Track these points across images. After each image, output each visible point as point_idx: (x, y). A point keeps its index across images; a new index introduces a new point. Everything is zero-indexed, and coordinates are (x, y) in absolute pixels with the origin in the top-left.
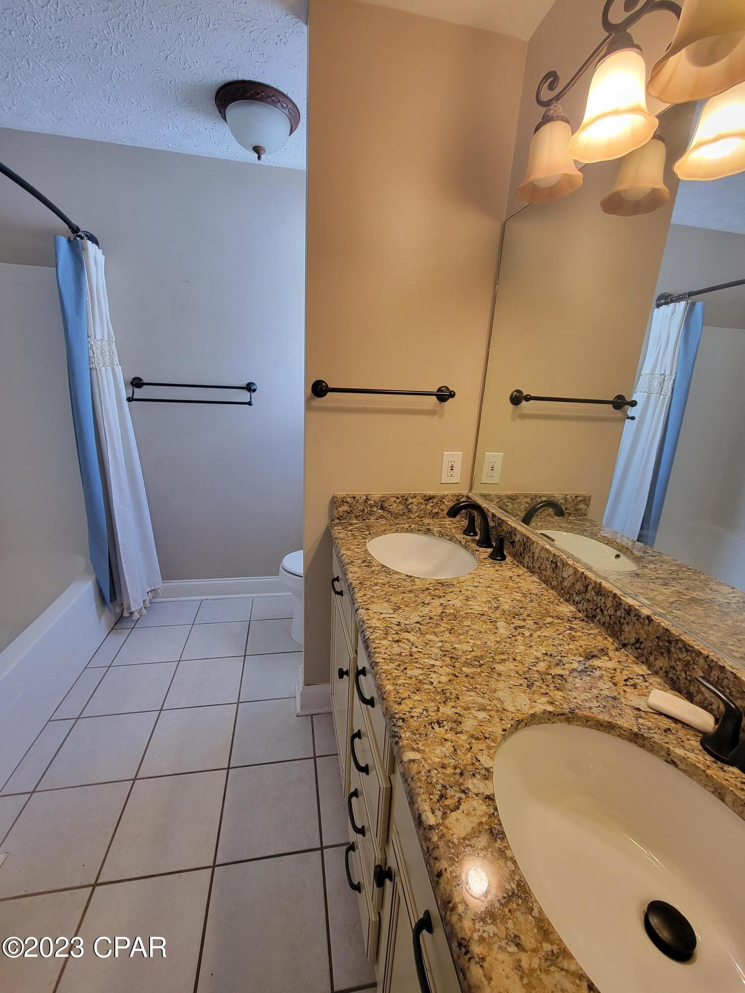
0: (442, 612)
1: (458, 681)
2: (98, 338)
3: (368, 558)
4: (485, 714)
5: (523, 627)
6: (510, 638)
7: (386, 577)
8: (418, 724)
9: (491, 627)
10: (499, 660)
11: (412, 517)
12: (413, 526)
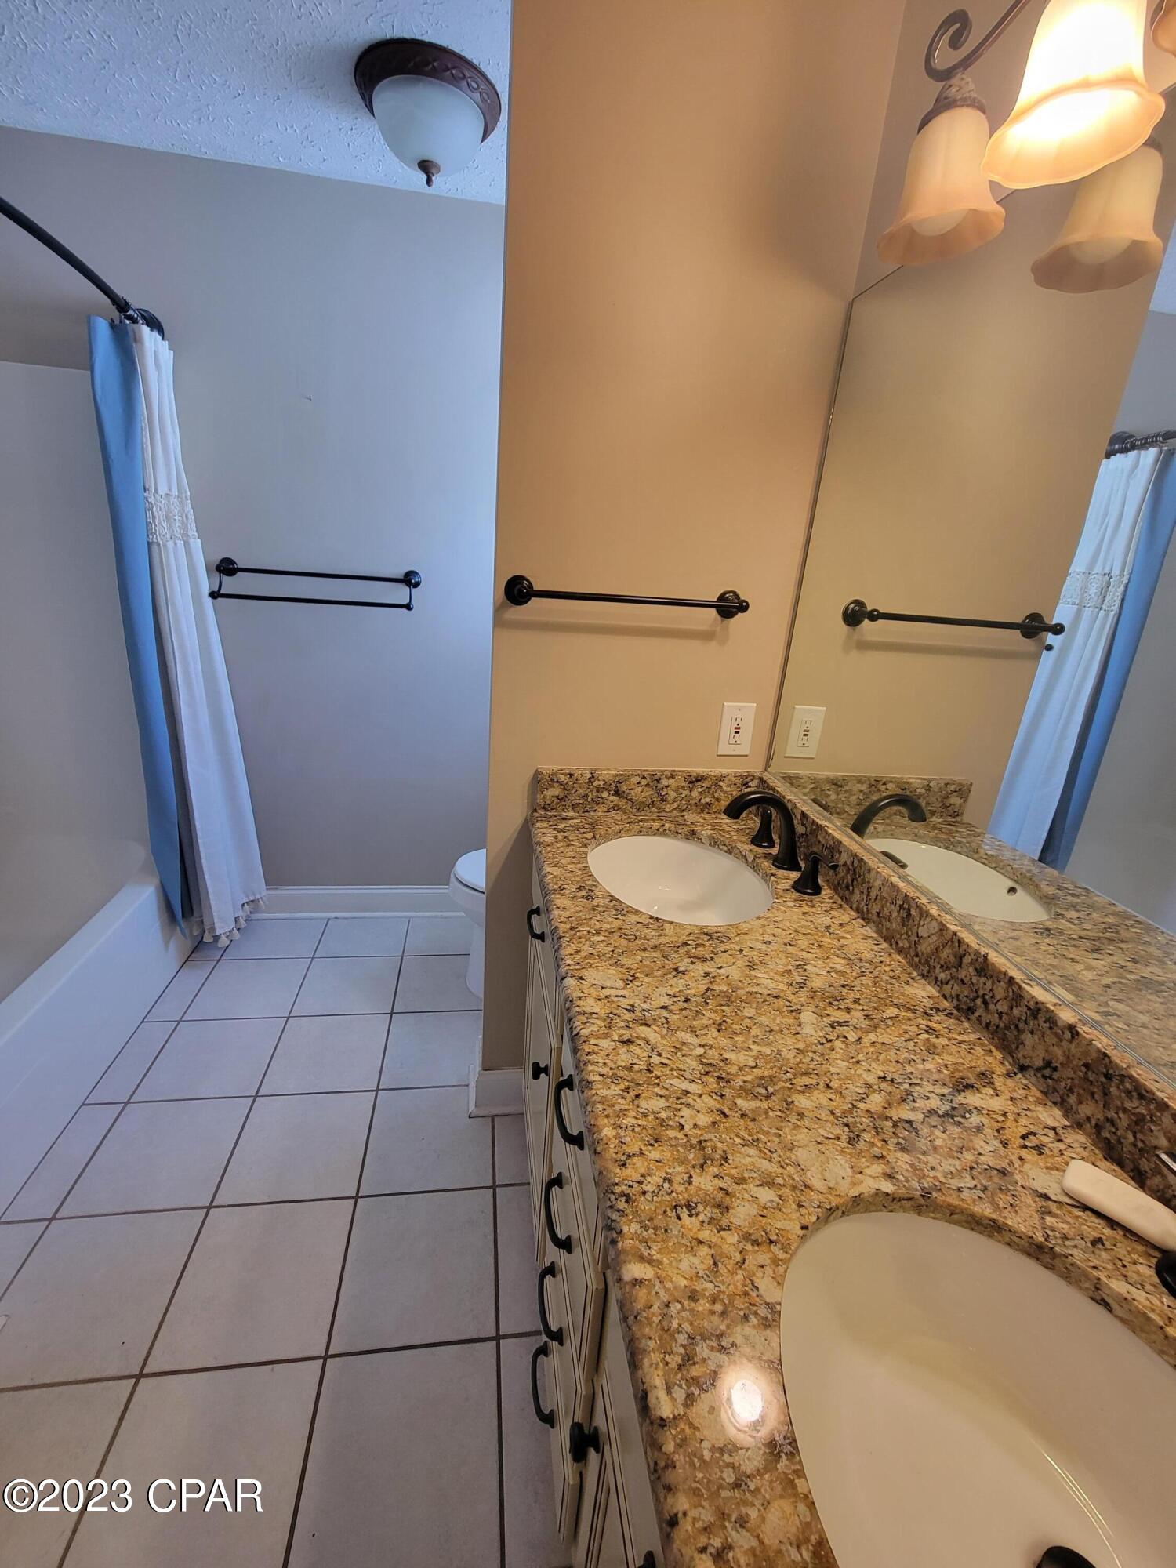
0: (708, 989)
1: (727, 1125)
2: (161, 492)
3: (588, 883)
4: (771, 1192)
5: (845, 1024)
6: (822, 1044)
7: (616, 919)
8: (653, 1209)
9: (791, 1021)
10: (801, 1086)
11: (667, 810)
12: (667, 825)
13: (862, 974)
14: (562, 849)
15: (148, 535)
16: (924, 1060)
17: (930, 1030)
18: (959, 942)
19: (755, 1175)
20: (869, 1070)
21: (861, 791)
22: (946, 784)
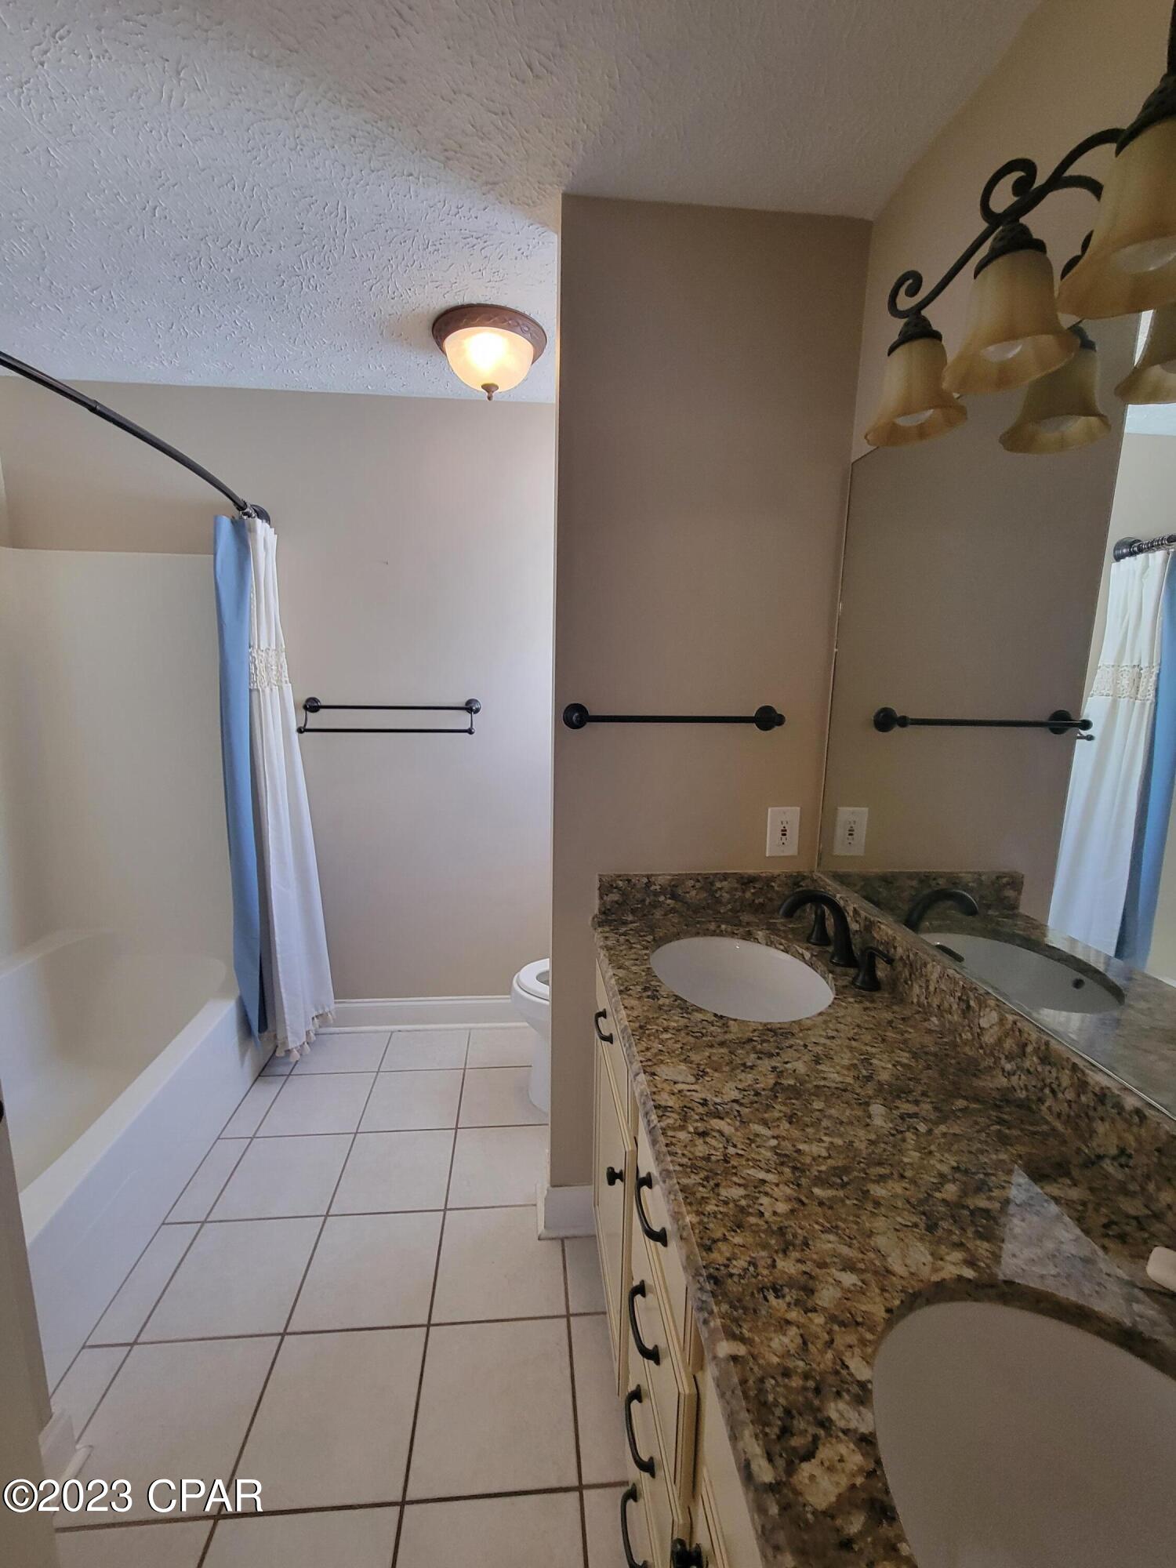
0: (776, 1084)
1: (806, 1213)
2: (262, 648)
3: (652, 983)
4: (854, 1276)
5: (915, 1115)
6: (893, 1135)
7: (682, 1017)
8: (741, 1289)
9: (860, 1113)
10: (875, 1176)
11: (722, 911)
12: (723, 926)
13: (929, 1067)
14: (624, 952)
15: (250, 684)
16: (997, 1150)
17: (1001, 1122)
18: (1020, 1031)
19: (836, 1260)
20: (943, 1161)
21: (912, 887)
22: (998, 878)
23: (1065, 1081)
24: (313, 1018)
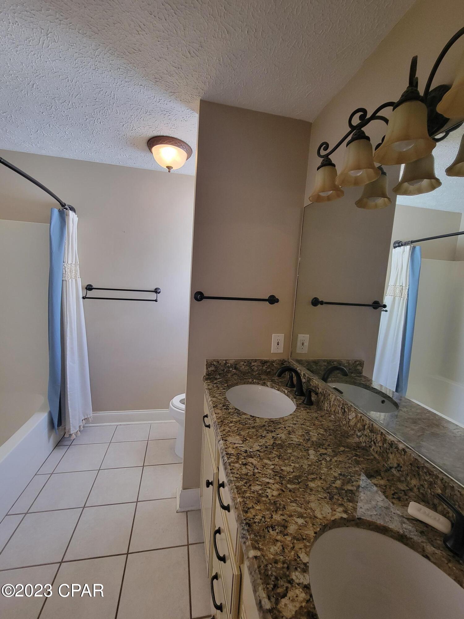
0: (274, 443)
1: (284, 495)
2: (69, 263)
3: (226, 403)
4: (302, 520)
5: (325, 454)
6: (317, 462)
7: (238, 417)
8: (259, 528)
9: (305, 454)
10: (311, 479)
11: (254, 374)
12: (254, 380)
13: (330, 435)
14: (216, 391)
15: (62, 278)
16: (355, 467)
17: (356, 455)
18: (363, 420)
19: (296, 514)
20: (335, 472)
21: (325, 365)
22: (355, 362)
23: (379, 439)
24: (82, 420)
